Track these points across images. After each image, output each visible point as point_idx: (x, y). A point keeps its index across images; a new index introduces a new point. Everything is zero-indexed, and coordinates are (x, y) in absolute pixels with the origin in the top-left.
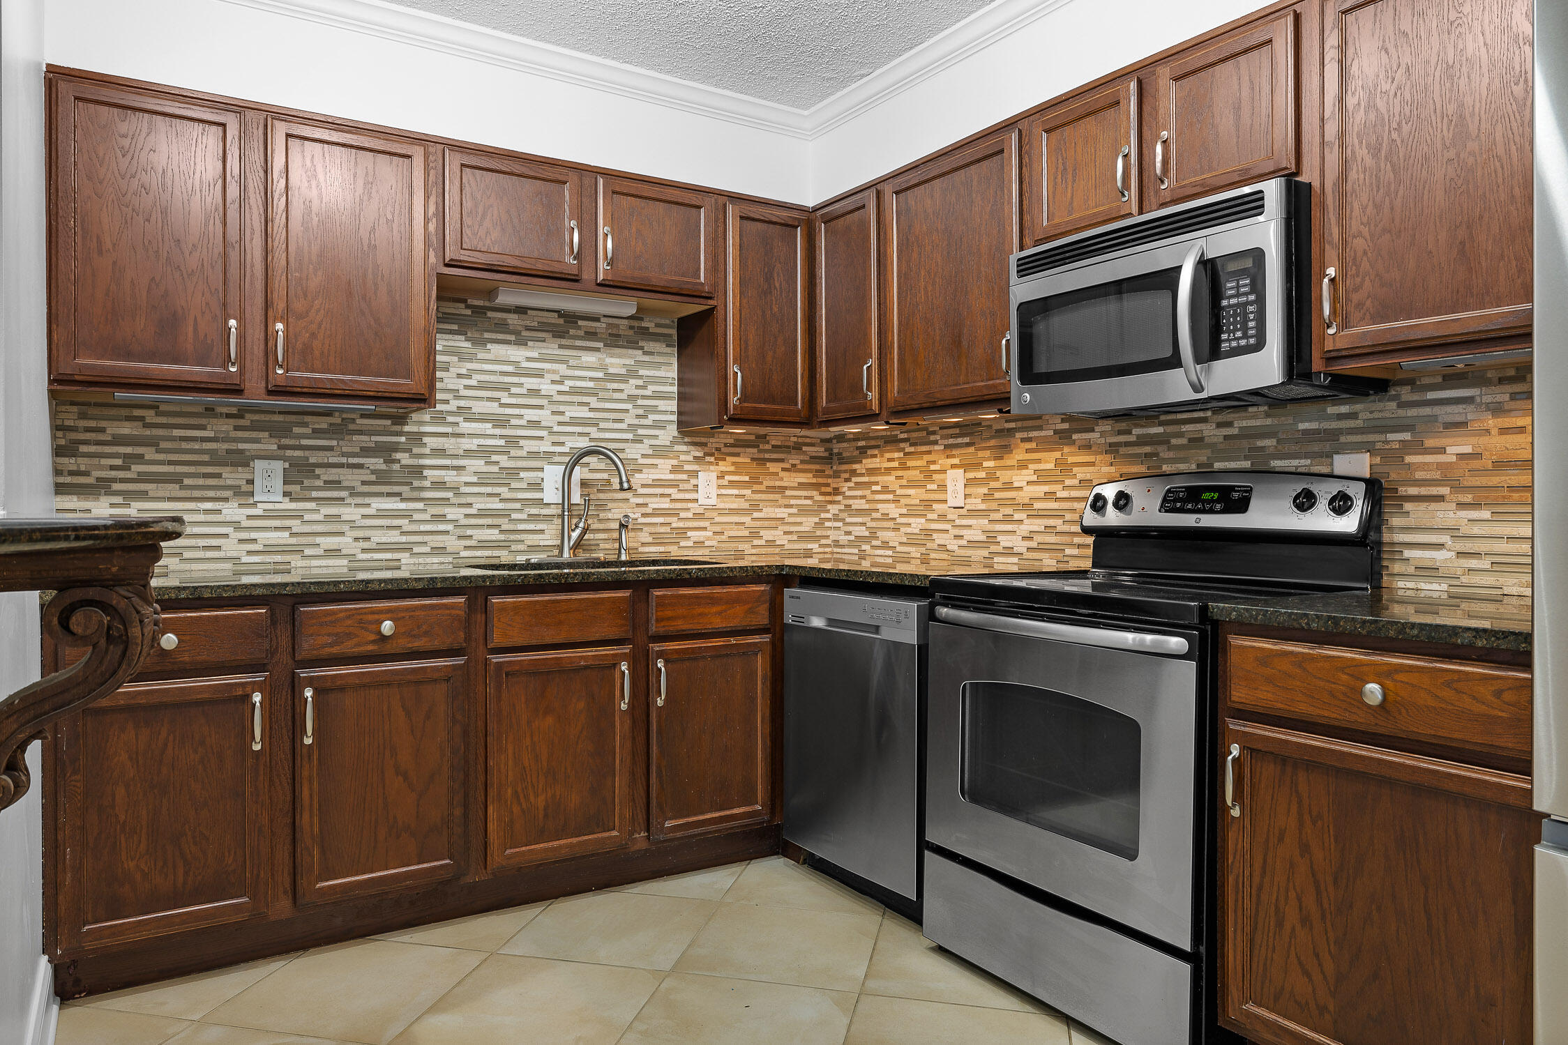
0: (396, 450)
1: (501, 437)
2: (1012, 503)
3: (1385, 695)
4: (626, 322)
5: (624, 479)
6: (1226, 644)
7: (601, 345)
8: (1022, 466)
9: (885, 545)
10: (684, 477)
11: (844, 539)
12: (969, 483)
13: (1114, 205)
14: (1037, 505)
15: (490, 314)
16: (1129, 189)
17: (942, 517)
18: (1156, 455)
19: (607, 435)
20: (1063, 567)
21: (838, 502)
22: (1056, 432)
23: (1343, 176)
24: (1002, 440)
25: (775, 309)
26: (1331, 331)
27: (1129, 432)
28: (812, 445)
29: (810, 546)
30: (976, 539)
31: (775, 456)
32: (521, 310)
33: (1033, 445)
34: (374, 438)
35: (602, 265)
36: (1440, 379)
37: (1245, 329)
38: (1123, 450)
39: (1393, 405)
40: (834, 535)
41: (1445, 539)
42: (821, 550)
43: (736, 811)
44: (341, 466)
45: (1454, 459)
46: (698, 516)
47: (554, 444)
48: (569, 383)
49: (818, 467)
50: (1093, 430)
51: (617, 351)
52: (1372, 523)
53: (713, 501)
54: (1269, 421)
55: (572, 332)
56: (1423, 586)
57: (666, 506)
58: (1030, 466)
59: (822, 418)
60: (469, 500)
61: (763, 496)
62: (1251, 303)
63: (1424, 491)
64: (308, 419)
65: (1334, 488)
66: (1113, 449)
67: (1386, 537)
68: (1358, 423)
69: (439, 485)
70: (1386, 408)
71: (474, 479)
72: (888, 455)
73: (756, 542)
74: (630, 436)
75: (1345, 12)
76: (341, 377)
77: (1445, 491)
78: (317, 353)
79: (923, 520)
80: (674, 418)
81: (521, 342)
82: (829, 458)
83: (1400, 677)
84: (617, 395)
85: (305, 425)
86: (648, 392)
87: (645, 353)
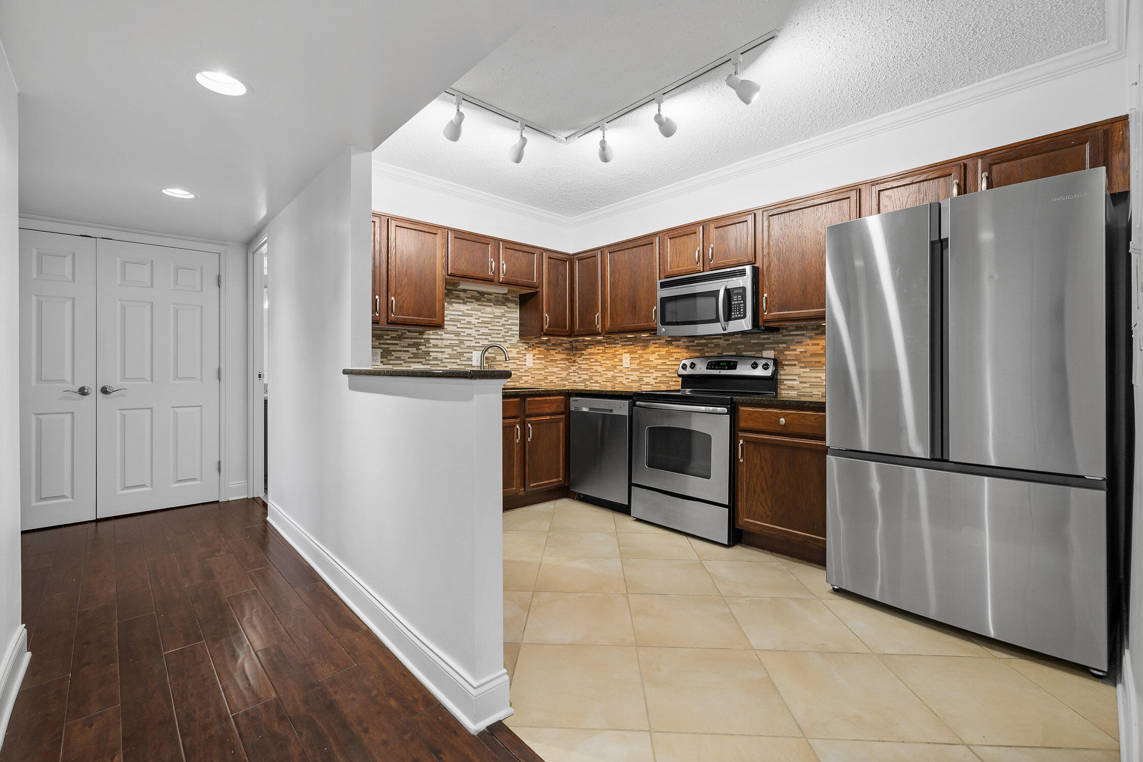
0: (420, 345)
1: (458, 340)
2: (648, 366)
3: (785, 421)
4: (501, 295)
5: (507, 357)
6: (738, 409)
7: (492, 304)
8: (653, 353)
9: (596, 382)
10: (521, 356)
11: (578, 380)
12: (632, 359)
13: (694, 267)
14: (659, 367)
15: (454, 292)
16: (700, 262)
17: (621, 371)
18: (703, 350)
19: (496, 339)
20: (668, 389)
21: (576, 366)
22: (666, 341)
23: (769, 266)
24: (645, 344)
25: (559, 293)
26: (766, 313)
27: (694, 342)
28: (566, 343)
29: (565, 383)
30: (635, 379)
31: (553, 348)
32: (465, 291)
33: (657, 345)
34: (413, 340)
35: (502, 276)
36: (795, 328)
37: (740, 312)
38: (691, 348)
39: (781, 335)
40: (573, 378)
41: (796, 378)
42: (569, 384)
43: (553, 480)
44: (401, 351)
45: (799, 353)
46: (526, 371)
47: (476, 343)
48: (481, 319)
49: (568, 352)
50: (680, 341)
51: (498, 306)
52: (775, 373)
53: (531, 365)
54: (742, 339)
55: (482, 299)
56: (790, 392)
57: (515, 367)
58: (656, 353)
59: (576, 333)
60: (446, 365)
61: (549, 363)
62: (742, 303)
63: (790, 363)
64: (389, 333)
65: (764, 362)
66: (687, 347)
67: (779, 377)
68: (770, 341)
69: (436, 359)
70: (779, 337)
71: (448, 357)
72: (597, 348)
73: (546, 381)
74: (502, 340)
75: (770, 216)
76: (413, 318)
77: (796, 363)
78: (405, 308)
79: (613, 372)
80: (518, 333)
81: (465, 303)
82: (572, 349)
83: (790, 416)
84: (498, 324)
85: (388, 335)
86: (509, 323)
87: (508, 308)
